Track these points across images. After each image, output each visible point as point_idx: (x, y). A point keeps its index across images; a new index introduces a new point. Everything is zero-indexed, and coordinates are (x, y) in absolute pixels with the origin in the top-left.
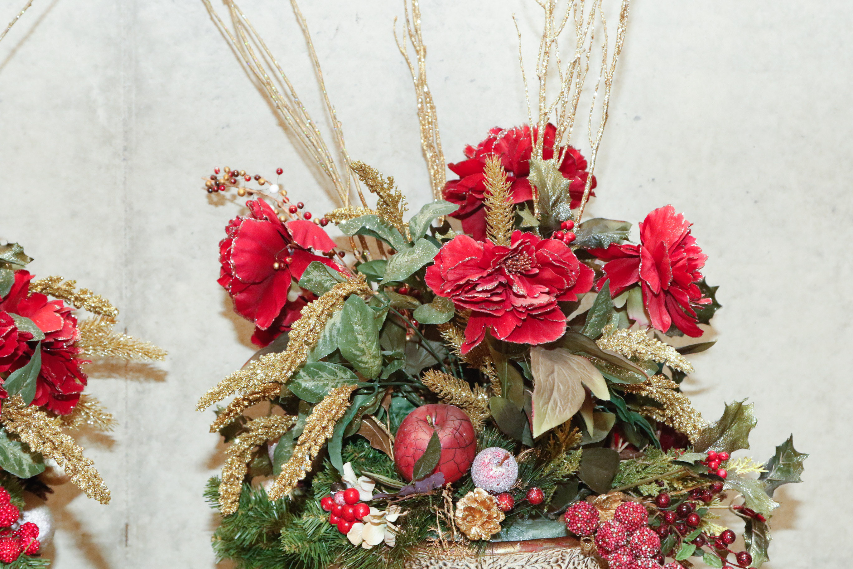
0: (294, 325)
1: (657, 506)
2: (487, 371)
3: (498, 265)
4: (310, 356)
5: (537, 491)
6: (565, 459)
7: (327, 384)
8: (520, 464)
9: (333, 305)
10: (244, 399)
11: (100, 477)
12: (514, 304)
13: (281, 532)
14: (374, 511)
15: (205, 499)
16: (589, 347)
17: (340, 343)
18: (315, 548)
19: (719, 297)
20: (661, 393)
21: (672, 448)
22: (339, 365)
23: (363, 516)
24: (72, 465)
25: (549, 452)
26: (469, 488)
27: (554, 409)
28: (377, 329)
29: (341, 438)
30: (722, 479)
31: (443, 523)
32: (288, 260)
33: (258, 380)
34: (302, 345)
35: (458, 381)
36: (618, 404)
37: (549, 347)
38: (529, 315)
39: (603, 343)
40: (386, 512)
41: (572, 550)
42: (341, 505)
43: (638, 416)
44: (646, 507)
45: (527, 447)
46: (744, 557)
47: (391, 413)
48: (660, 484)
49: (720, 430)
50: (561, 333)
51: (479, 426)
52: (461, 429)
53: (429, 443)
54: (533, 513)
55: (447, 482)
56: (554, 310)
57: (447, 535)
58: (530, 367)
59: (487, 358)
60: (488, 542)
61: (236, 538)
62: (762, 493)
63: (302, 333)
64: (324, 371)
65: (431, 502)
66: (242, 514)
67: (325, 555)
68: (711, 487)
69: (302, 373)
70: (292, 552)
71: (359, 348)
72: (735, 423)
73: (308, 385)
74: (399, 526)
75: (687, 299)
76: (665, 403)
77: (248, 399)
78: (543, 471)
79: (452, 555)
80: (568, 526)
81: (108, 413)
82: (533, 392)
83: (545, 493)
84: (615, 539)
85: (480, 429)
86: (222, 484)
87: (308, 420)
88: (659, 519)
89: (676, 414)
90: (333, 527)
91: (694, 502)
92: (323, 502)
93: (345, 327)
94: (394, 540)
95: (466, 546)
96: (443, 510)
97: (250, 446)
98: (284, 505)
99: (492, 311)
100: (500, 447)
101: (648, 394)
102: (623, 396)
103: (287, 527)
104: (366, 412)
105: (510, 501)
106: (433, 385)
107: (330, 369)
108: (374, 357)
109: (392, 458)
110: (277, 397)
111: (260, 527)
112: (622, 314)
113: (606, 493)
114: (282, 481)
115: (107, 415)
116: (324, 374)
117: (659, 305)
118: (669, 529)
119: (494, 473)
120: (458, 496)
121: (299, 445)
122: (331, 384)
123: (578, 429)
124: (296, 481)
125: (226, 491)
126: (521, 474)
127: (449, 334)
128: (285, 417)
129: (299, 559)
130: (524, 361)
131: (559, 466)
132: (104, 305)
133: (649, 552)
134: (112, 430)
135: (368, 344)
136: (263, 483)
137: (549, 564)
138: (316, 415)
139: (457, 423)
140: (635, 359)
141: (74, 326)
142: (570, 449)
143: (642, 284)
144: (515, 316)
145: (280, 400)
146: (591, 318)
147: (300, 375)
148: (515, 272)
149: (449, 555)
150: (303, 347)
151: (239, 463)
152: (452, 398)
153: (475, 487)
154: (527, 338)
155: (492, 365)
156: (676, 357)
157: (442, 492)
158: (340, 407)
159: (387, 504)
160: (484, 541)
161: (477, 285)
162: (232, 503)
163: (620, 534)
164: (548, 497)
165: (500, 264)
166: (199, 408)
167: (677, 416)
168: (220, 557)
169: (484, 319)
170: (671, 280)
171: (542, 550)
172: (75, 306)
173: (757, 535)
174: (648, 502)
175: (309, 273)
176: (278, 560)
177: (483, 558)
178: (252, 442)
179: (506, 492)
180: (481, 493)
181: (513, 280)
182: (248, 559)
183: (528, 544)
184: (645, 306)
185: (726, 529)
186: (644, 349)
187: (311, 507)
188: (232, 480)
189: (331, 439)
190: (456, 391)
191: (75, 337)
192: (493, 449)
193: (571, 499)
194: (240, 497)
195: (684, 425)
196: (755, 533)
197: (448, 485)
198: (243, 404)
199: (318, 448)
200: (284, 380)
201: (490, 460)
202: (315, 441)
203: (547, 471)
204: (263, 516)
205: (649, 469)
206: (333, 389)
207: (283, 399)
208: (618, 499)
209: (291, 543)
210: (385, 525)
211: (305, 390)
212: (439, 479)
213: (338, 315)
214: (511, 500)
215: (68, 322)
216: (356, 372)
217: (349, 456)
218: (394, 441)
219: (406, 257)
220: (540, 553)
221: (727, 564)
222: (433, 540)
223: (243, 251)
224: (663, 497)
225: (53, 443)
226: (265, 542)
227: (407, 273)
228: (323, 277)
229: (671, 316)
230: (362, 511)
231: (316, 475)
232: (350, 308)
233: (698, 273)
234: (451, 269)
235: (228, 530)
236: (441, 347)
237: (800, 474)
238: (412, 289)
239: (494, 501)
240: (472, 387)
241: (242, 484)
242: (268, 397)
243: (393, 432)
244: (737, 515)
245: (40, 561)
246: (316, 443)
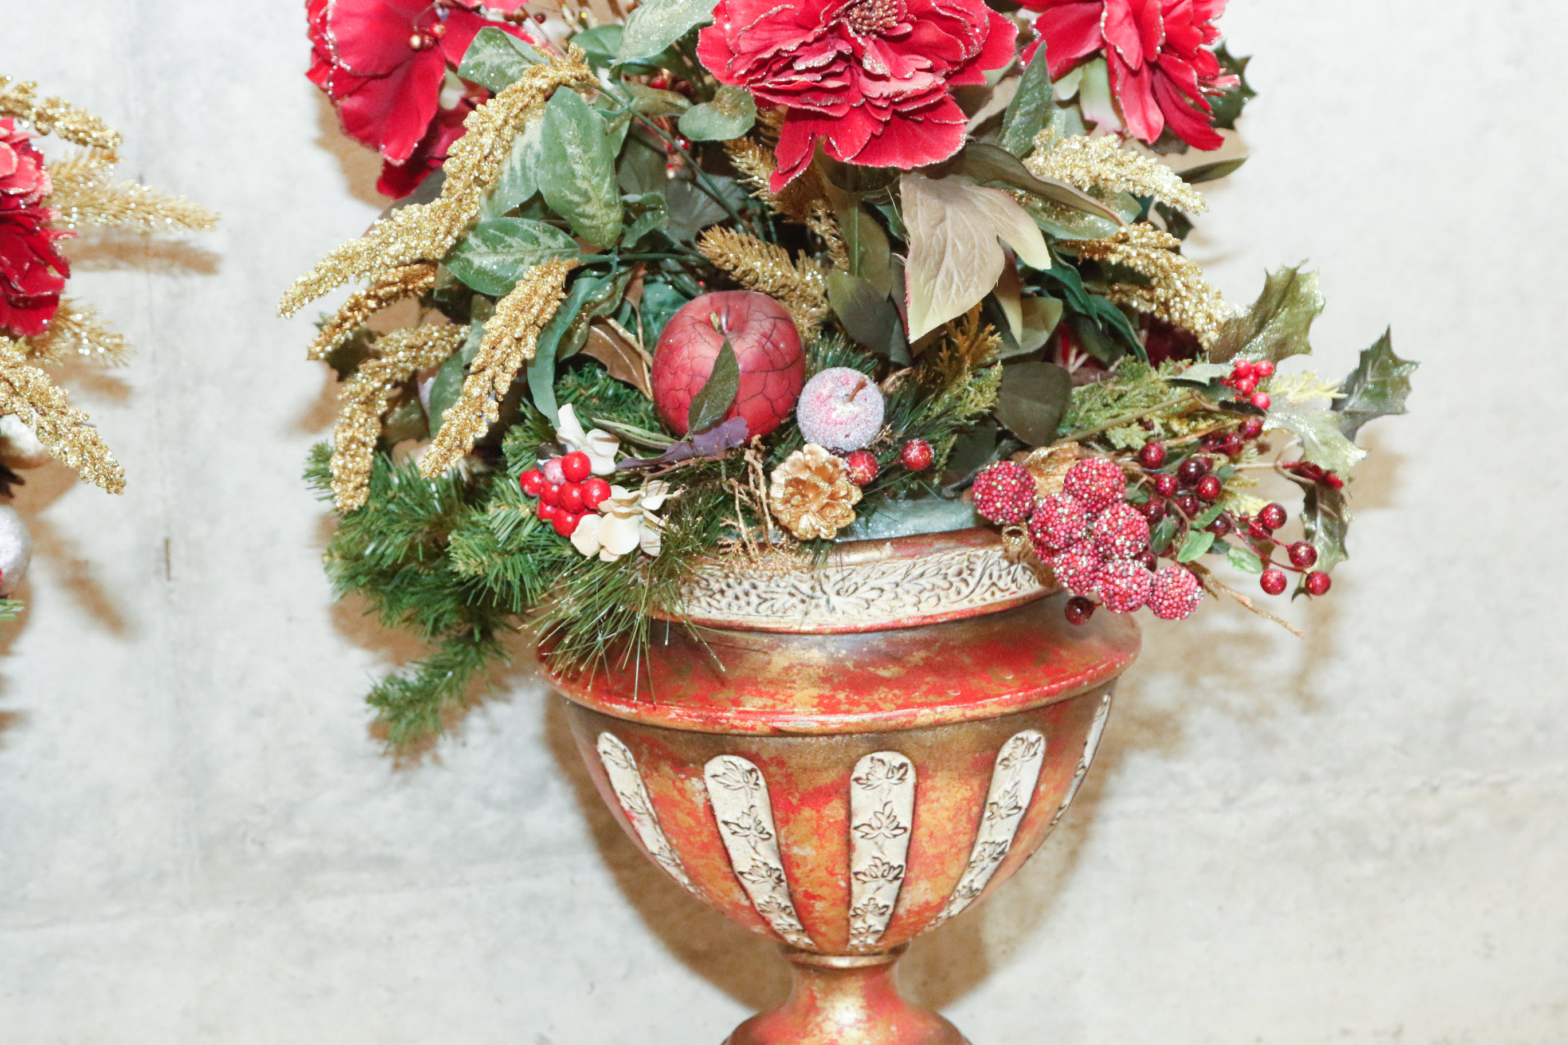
0: (453, 149)
1: (1143, 466)
2: (821, 228)
3: (834, 19)
4: (486, 208)
5: (919, 445)
6: (970, 385)
7: (522, 261)
8: (888, 397)
9: (524, 109)
10: (368, 297)
11: (103, 443)
12: (867, 94)
13: (450, 538)
14: (619, 492)
15: (305, 483)
16: (1012, 170)
17: (543, 182)
18: (513, 565)
19: (1252, 76)
20: (1147, 256)
21: (1168, 360)
22: (543, 224)
23: (598, 502)
24: (49, 422)
25: (941, 374)
26: (794, 444)
27: (947, 288)
28: (611, 152)
29: (551, 360)
30: (1260, 412)
31: (747, 511)
32: (438, 29)
33: (391, 257)
34: (469, 186)
35: (768, 246)
36: (1066, 281)
37: (936, 173)
38: (895, 113)
39: (1036, 163)
40: (641, 492)
41: (986, 552)
42: (558, 484)
43: (1104, 303)
44: (1122, 468)
45: (899, 367)
46: (1302, 551)
47: (644, 314)
48: (1147, 426)
49: (1257, 320)
50: (957, 143)
51: (810, 329)
52: (775, 336)
53: (717, 362)
54: (914, 486)
55: (752, 435)
56: (942, 102)
57: (755, 533)
58: (901, 215)
59: (820, 202)
60: (832, 542)
61: (368, 552)
62: (1335, 434)
63: (469, 163)
64: (514, 236)
65: (724, 472)
66: (376, 510)
67: (533, 577)
68: (1241, 427)
69: (472, 240)
70: (472, 573)
71: (579, 189)
72: (1285, 307)
73: (485, 262)
74: (666, 517)
75: (1192, 77)
76: (1153, 276)
77: (376, 297)
78: (929, 409)
79: (765, 569)
80: (977, 507)
81: (116, 332)
82: (906, 257)
83: (935, 448)
84: (1065, 527)
85: (812, 336)
86: (336, 454)
87: (487, 326)
88: (1147, 490)
89: (1175, 296)
90: (544, 524)
91: (1209, 455)
92: (523, 479)
93: (550, 149)
94: (659, 543)
95: (792, 551)
96: (746, 487)
97: (384, 383)
98: (453, 492)
99: (826, 107)
100: (849, 366)
101: (1124, 259)
102: (1075, 265)
103: (460, 529)
104: (597, 311)
105: (871, 465)
106: (721, 256)
107: (527, 231)
108: (608, 205)
109: (650, 396)
110: (429, 291)
111: (410, 532)
112: (1072, 111)
113: (1048, 445)
114: (444, 441)
115: (115, 337)
116: (515, 241)
117: (1140, 90)
118: (1164, 506)
119: (838, 416)
120: (775, 462)
121: (474, 374)
122: (529, 259)
123: (992, 328)
124: (471, 440)
125: (344, 467)
126: (890, 417)
127: (748, 160)
128: (447, 328)
129: (485, 585)
130: (890, 203)
131: (959, 398)
132: (93, 128)
133: (1129, 548)
134: (126, 365)
135: (595, 181)
136: (412, 453)
137: (945, 578)
138: (502, 317)
139: (767, 325)
140: (1097, 191)
141: (38, 166)
142: (980, 367)
143: (1108, 53)
144: (869, 116)
145: (435, 294)
146: (1013, 118)
147: (470, 245)
148: (868, 32)
149: (761, 568)
150: (472, 190)
151: (365, 415)
152: (757, 281)
153: (805, 443)
154: (893, 158)
155: (830, 216)
156: (1174, 185)
157: (743, 454)
158: (547, 301)
159: (641, 479)
160: (824, 541)
161: (795, 58)
162: (356, 488)
163: (1074, 517)
164: (941, 456)
165: (838, 16)
166: (283, 311)
167: (1177, 299)
168: (341, 589)
169: (811, 124)
170: (1161, 41)
171: (931, 554)
172: (39, 130)
173: (1326, 514)
174: (1126, 459)
175: (476, 51)
176: (447, 591)
177: (823, 571)
178: (388, 376)
179: (862, 450)
180: (815, 453)
181: (863, 48)
182: (392, 592)
183: (906, 543)
184: (1113, 93)
185: (1270, 502)
186: (1112, 172)
187: (503, 492)
188: (354, 446)
189: (534, 360)
190: (763, 266)
191: (41, 188)
192: (837, 371)
193: (983, 461)
194: (370, 478)
195: (1190, 314)
196: (1322, 510)
197: (755, 439)
198: (367, 307)
199: (508, 378)
200: (439, 254)
201: (833, 390)
202: (502, 364)
203: (938, 409)
204: (414, 510)
205: (1126, 399)
206: (533, 268)
207: (442, 293)
208: (1070, 455)
209: (468, 556)
210: (641, 517)
211: (481, 272)
212: (736, 429)
213: (535, 126)
214: (873, 464)
215: (26, 159)
216: (575, 236)
217: (569, 395)
218: (651, 364)
219: (660, 11)
220: (929, 558)
221: (1272, 566)
222: (730, 541)
223: (350, 15)
224: (1153, 449)
225: (11, 384)
226: (421, 559)
227: (663, 42)
228: (505, 58)
229: (1163, 113)
230: (596, 493)
231: (509, 431)
232: (559, 113)
233: (1213, 29)
234: (746, 31)
235: (352, 539)
236: (733, 187)
237: (1404, 398)
238: (675, 81)
239: (841, 467)
240: (794, 258)
241: (372, 454)
242: (413, 290)
243: (651, 348)
244: (1289, 479)
245: (5, 605)
246: (505, 368)
